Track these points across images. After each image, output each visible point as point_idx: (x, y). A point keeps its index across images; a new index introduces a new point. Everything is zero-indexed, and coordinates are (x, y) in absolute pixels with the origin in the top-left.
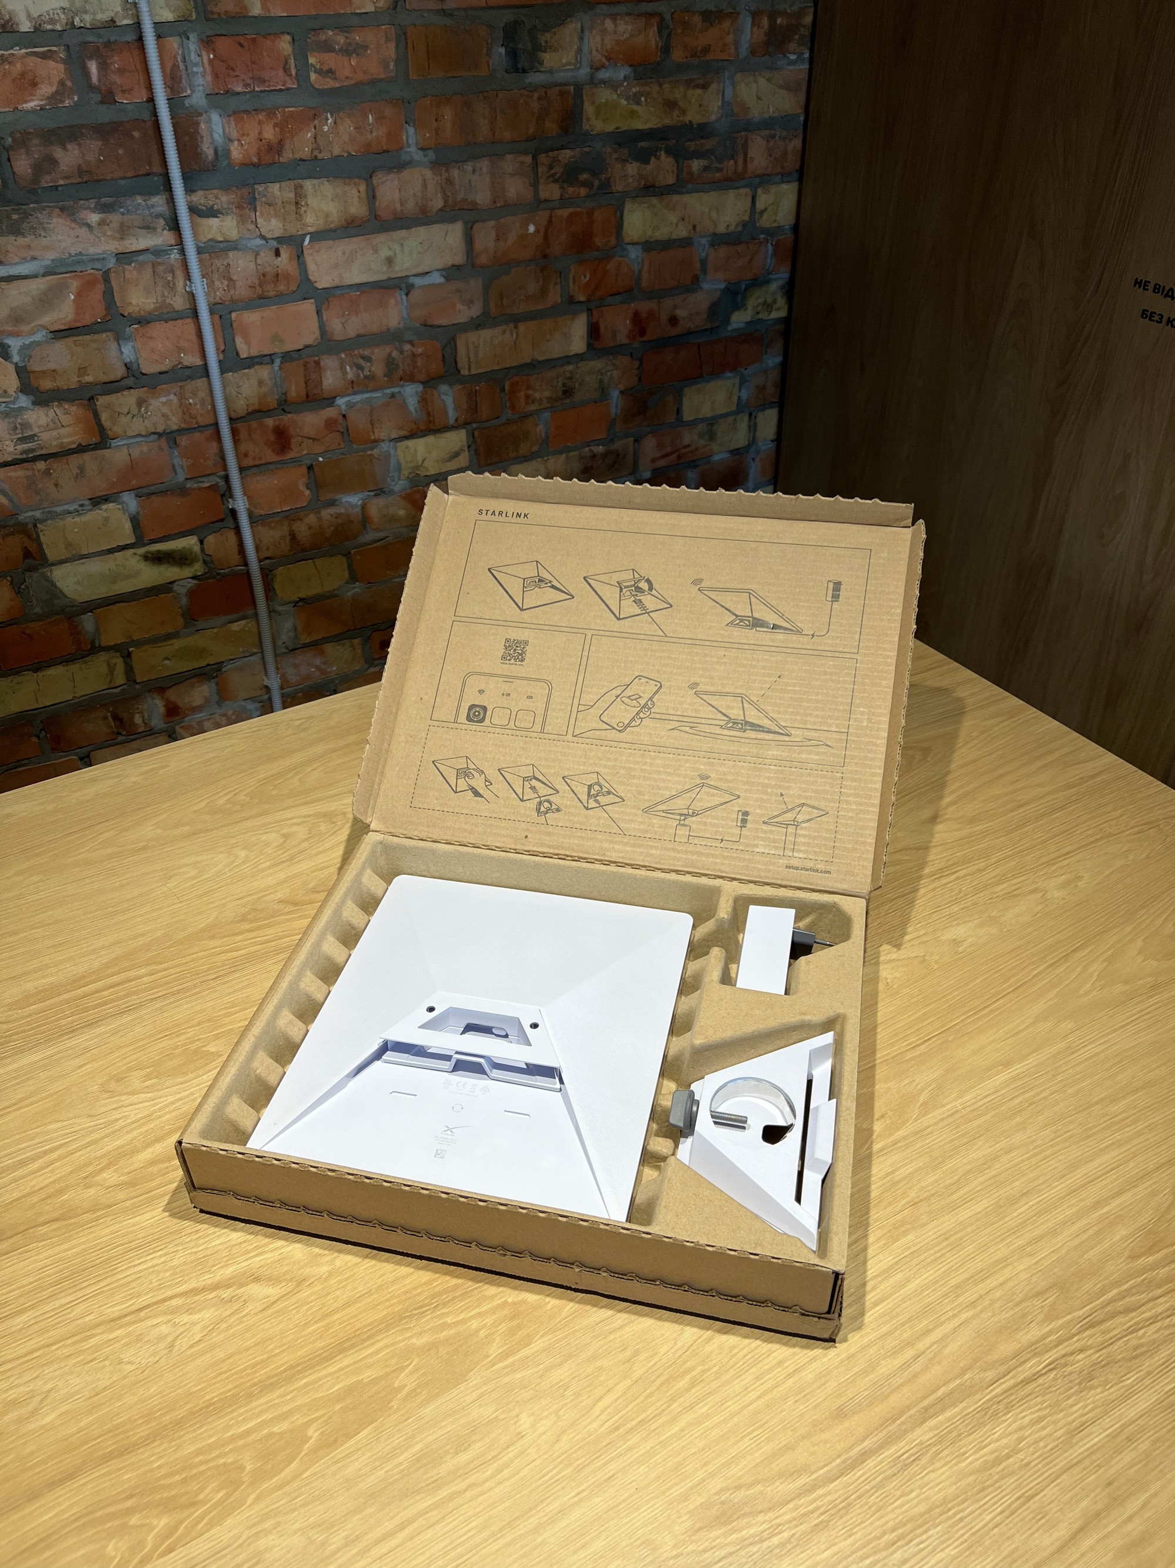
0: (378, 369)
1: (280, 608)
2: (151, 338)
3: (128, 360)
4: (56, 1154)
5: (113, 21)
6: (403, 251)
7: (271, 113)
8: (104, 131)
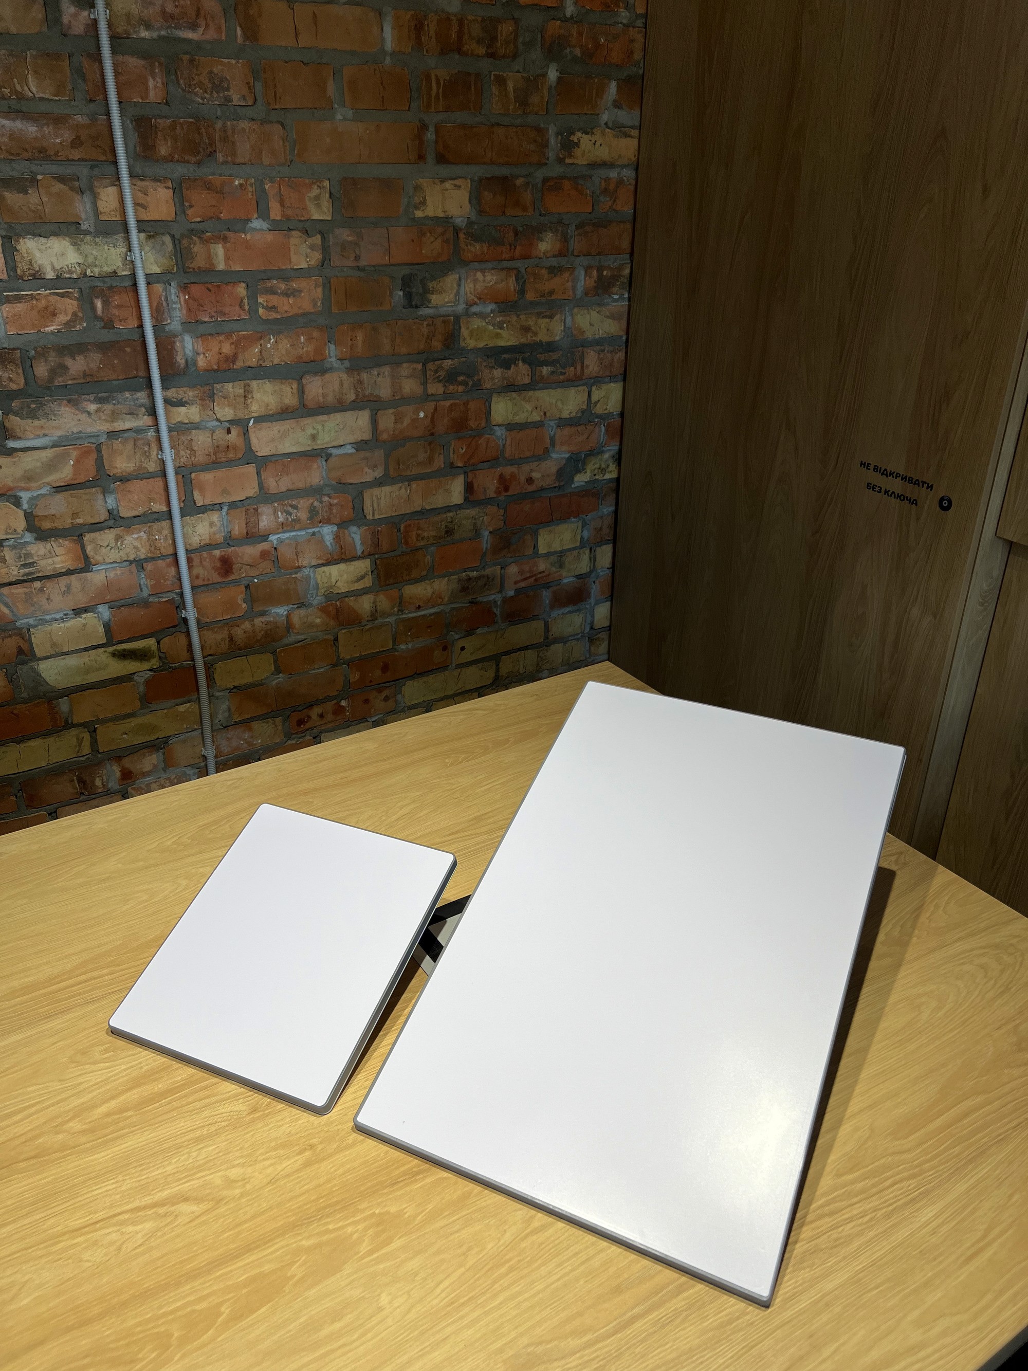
0: (303, 515)
1: (218, 694)
2: (129, 491)
3: (111, 507)
4: (33, 1110)
5: (115, 272)
6: (324, 430)
7: (229, 335)
8: (104, 347)
